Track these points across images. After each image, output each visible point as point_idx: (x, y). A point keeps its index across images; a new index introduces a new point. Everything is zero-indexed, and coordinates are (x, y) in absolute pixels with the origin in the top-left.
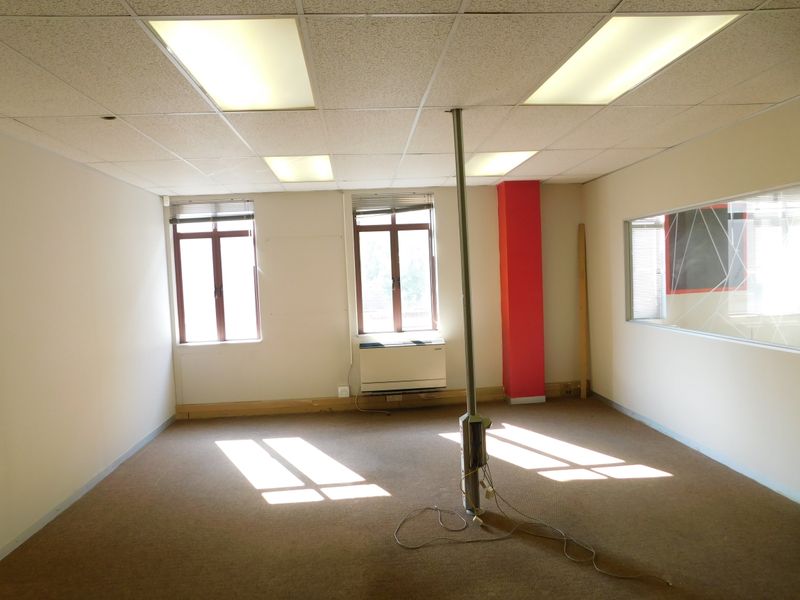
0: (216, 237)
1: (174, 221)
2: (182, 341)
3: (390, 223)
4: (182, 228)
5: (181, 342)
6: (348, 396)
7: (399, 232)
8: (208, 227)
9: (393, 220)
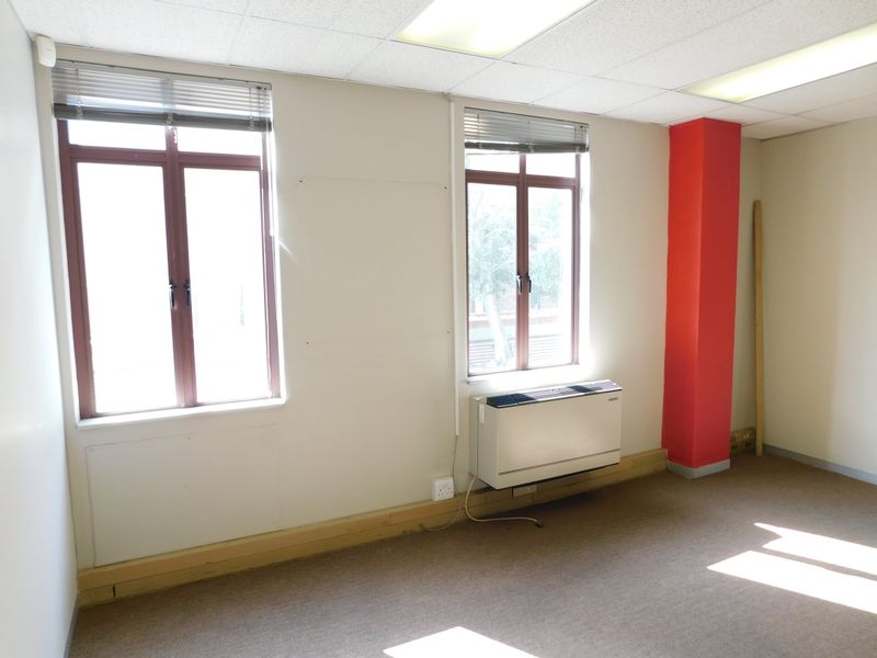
0: (174, 165)
1: (63, 111)
2: (87, 412)
3: (516, 170)
4: (82, 133)
5: (83, 417)
6: (451, 495)
7: (530, 189)
8: (152, 138)
9: (523, 166)
